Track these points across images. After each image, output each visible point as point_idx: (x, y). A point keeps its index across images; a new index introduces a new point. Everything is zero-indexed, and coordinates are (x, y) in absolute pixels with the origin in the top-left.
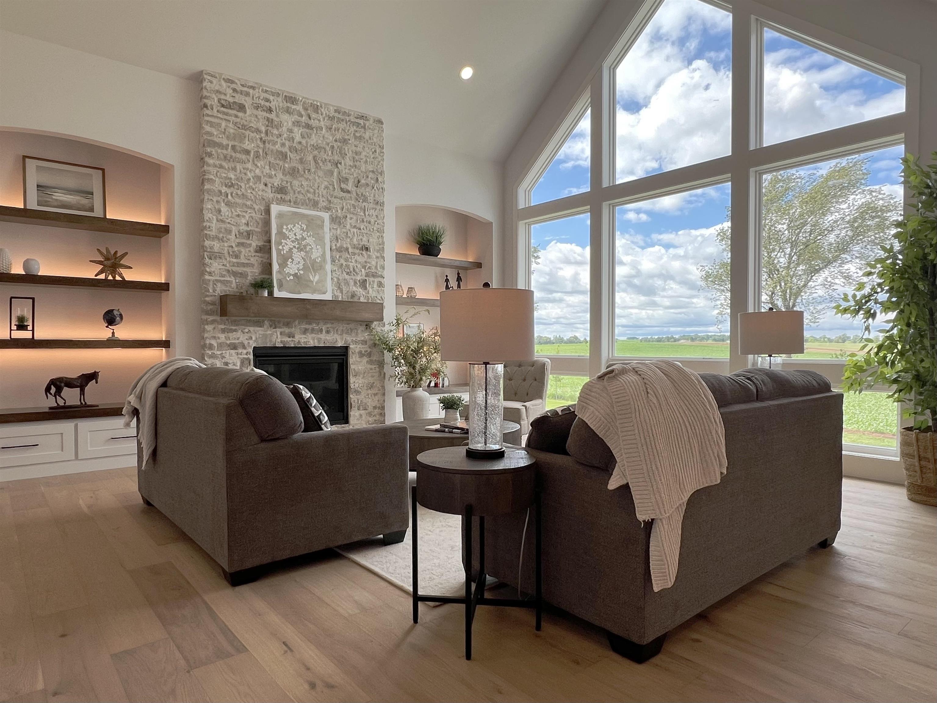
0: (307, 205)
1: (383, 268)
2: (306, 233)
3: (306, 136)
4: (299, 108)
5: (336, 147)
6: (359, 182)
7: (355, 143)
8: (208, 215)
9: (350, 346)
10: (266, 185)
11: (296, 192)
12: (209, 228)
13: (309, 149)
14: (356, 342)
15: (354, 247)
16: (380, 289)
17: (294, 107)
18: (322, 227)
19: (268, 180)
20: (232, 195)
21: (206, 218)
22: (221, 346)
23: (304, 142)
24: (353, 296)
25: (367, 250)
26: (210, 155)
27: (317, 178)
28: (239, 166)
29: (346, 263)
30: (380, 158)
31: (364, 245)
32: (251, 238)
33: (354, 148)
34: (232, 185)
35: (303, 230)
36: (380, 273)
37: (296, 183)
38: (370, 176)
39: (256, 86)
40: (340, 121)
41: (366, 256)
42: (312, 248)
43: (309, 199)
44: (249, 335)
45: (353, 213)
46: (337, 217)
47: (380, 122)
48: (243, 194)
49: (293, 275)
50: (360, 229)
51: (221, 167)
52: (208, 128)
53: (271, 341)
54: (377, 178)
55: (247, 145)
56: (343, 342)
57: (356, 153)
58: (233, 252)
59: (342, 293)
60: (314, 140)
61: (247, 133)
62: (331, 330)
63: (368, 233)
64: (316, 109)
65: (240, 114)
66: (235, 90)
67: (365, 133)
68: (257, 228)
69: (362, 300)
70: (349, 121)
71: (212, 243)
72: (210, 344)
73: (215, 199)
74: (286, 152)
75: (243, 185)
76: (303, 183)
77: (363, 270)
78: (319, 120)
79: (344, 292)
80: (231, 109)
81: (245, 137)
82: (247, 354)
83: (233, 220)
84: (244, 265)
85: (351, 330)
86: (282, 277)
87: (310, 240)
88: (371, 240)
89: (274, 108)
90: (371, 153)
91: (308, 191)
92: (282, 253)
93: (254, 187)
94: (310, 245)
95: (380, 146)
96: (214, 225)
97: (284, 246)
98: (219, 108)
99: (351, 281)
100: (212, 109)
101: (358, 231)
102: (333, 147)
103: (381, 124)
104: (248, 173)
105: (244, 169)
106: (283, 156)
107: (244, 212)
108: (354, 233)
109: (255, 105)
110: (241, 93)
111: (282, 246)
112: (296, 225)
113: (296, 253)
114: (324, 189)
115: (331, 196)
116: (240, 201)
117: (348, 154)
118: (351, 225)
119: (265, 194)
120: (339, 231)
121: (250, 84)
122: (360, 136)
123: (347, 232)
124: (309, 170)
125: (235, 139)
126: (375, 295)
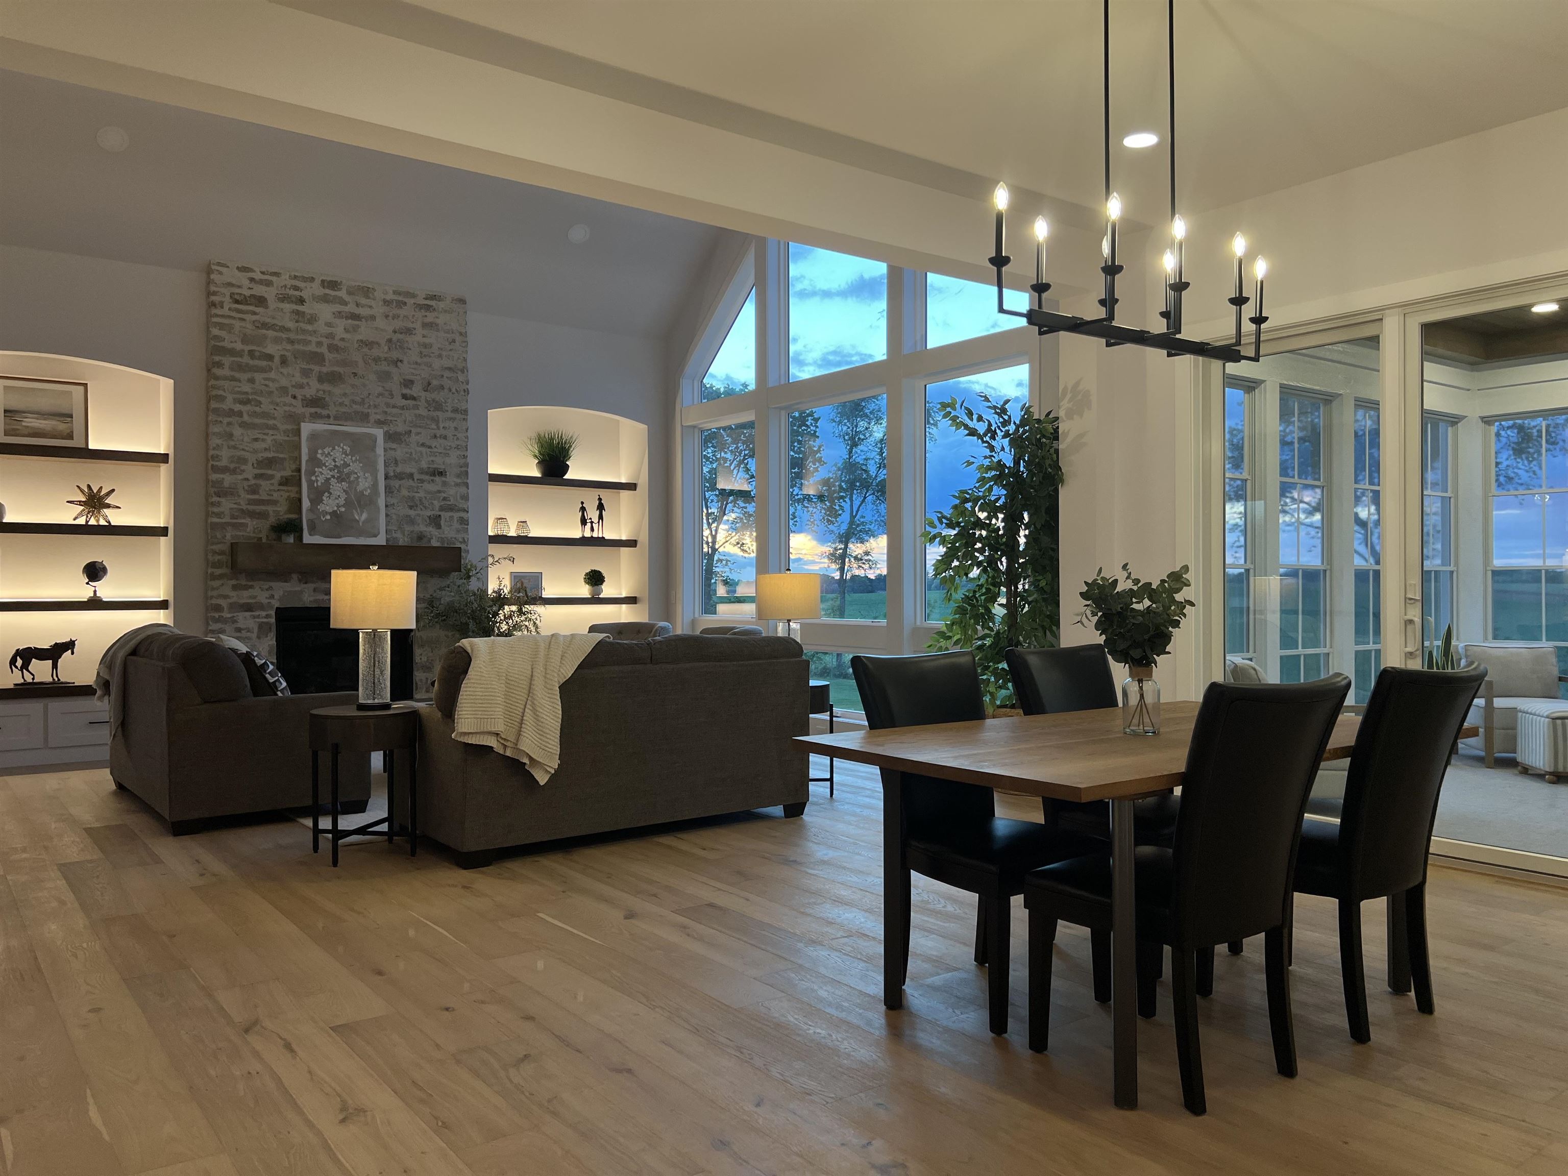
0: (353, 421)
1: (465, 498)
2: (350, 457)
3: (351, 329)
4: (344, 294)
5: (394, 339)
6: (429, 384)
7: (424, 332)
8: (215, 441)
10: (295, 397)
11: (337, 403)
12: (217, 457)
13: (356, 346)
16: (461, 527)
17: (334, 293)
18: (373, 448)
19: (299, 393)
20: (248, 413)
21: (213, 445)
22: (232, 607)
23: (348, 337)
24: (420, 537)
25: (442, 475)
26: (219, 365)
27: (367, 383)
28: (258, 377)
29: (409, 494)
30: (461, 349)
31: (437, 468)
32: (274, 467)
33: (421, 340)
34: (249, 401)
35: (345, 453)
36: (461, 506)
37: (337, 390)
38: (445, 376)
39: (281, 271)
40: (401, 304)
41: (439, 484)
42: (358, 477)
43: (355, 412)
44: (270, 592)
45: (420, 427)
46: (396, 433)
47: (462, 301)
48: (263, 412)
49: (330, 514)
50: (430, 447)
51: (235, 379)
52: (216, 332)
53: (300, 600)
54: (457, 379)
55: (271, 349)
57: (425, 346)
58: (249, 486)
59: (404, 535)
60: (365, 332)
61: (270, 333)
63: (444, 451)
64: (367, 292)
65: (260, 310)
66: (252, 280)
67: (438, 318)
68: (284, 453)
69: (435, 543)
70: (414, 303)
71: (222, 476)
72: (218, 605)
73: (226, 420)
74: (323, 354)
75: (263, 400)
76: (347, 392)
77: (435, 502)
78: (371, 307)
79: (406, 533)
80: (248, 304)
81: (266, 338)
82: (267, 616)
83: (249, 445)
84: (264, 502)
86: (315, 517)
87: (355, 467)
88: (447, 461)
89: (306, 297)
90: (447, 344)
91: (354, 402)
92: (315, 485)
93: (278, 401)
94: (356, 473)
95: (461, 334)
96: (223, 454)
97: (318, 476)
98: (231, 305)
99: (418, 517)
100: (222, 307)
101: (428, 450)
102: (390, 341)
103: (463, 304)
104: (271, 384)
105: (266, 379)
106: (318, 358)
107: (264, 434)
108: (421, 454)
109: (280, 296)
110: (261, 282)
111: (316, 477)
112: (336, 447)
113: (334, 485)
114: (378, 397)
115: (388, 406)
116: (258, 421)
117: (412, 348)
118: (417, 443)
119: (293, 410)
120: (400, 452)
121: (273, 270)
122: (431, 323)
123: (412, 453)
124: (356, 374)
125: (252, 342)
126: (455, 535)
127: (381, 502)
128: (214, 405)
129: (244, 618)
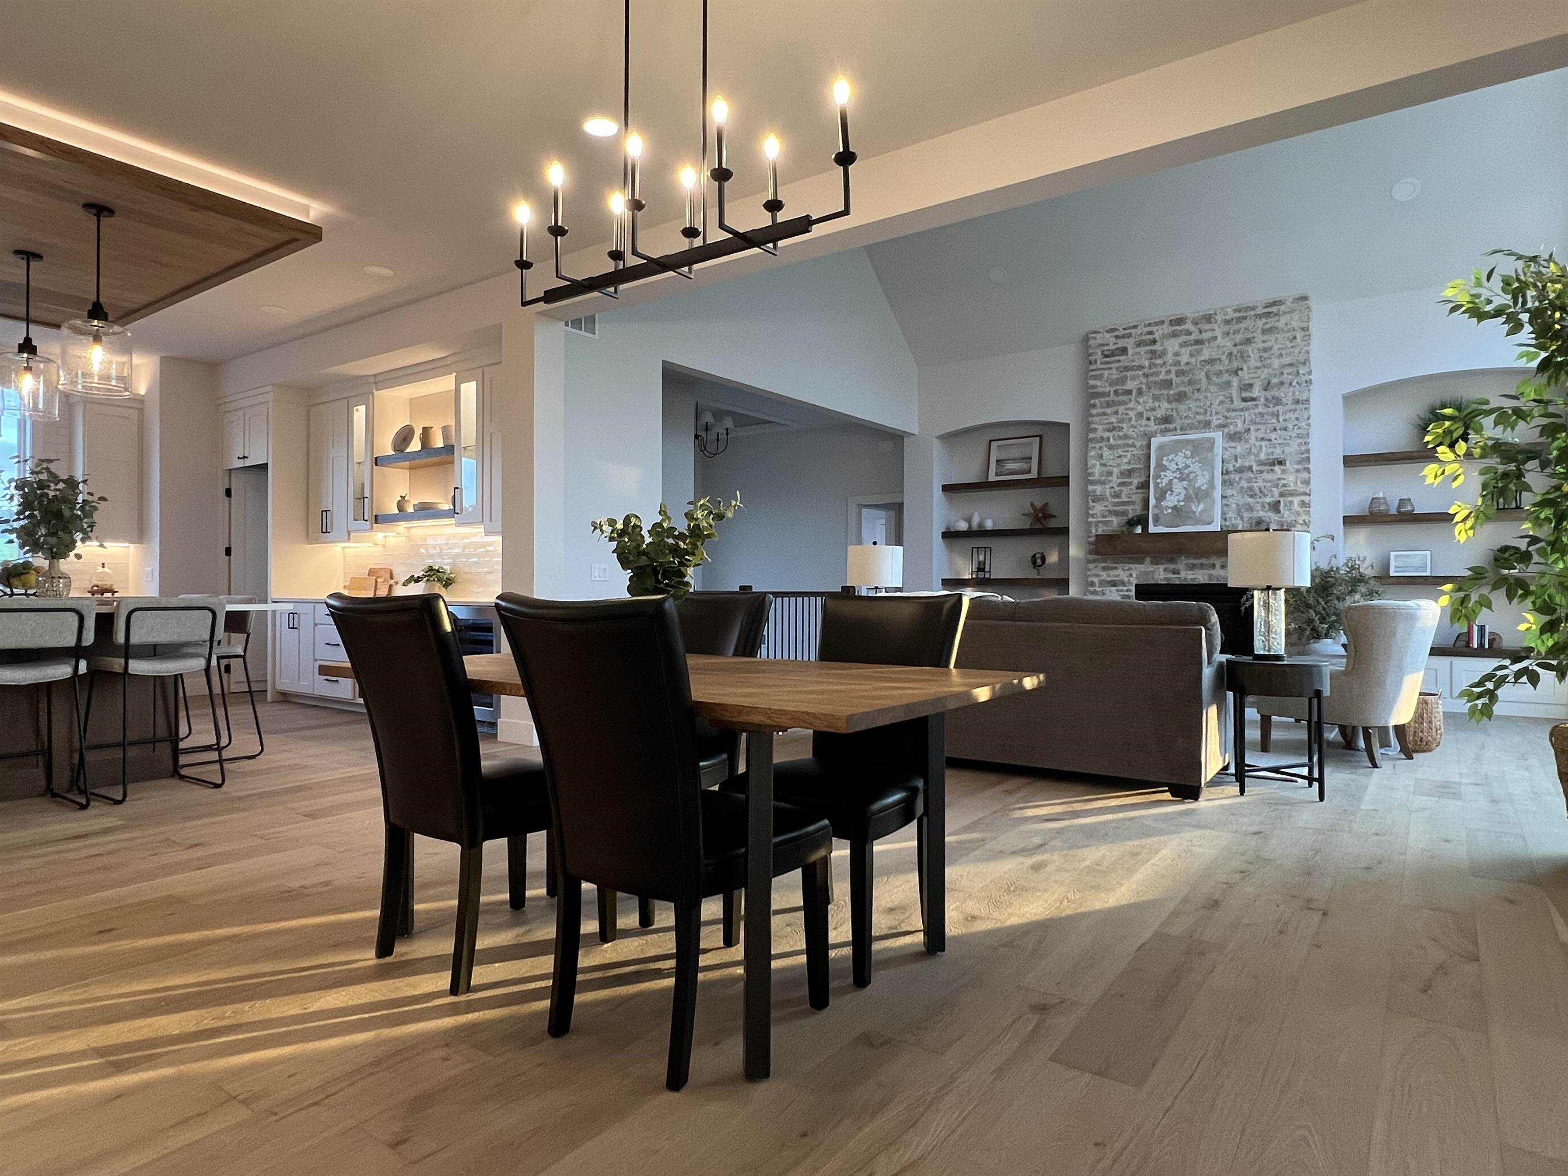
0: (1196, 429)
1: (1307, 482)
2: (1190, 460)
3: (1195, 353)
4: (1189, 326)
5: (1235, 352)
6: (1269, 383)
7: (1264, 338)
8: (1091, 462)
10: (1148, 419)
11: (1183, 417)
12: (1092, 474)
13: (1199, 366)
16: (1301, 510)
17: (1179, 328)
18: (1211, 448)
19: (1150, 414)
20: (1113, 438)
21: (1089, 465)
22: (1102, 583)
23: (1193, 360)
24: (1259, 522)
25: (1281, 464)
26: (1094, 406)
27: (1209, 395)
28: (1121, 409)
29: (1248, 485)
30: (1302, 344)
31: (1277, 458)
32: (1131, 476)
33: (1261, 345)
34: (1114, 429)
35: (1186, 457)
36: (1302, 490)
37: (1182, 407)
38: (1285, 372)
39: (1138, 323)
40: (1239, 320)
41: (1279, 472)
42: (1197, 475)
43: (1198, 422)
44: (1130, 572)
45: (1260, 423)
46: (1236, 433)
47: (1304, 298)
48: (1125, 435)
49: (1171, 508)
50: (1270, 440)
51: (1104, 414)
52: (1092, 382)
53: (1153, 578)
54: (1298, 372)
55: (1130, 385)
57: (1265, 350)
58: (1115, 492)
60: (1206, 354)
61: (1128, 374)
63: (1284, 442)
64: (1209, 318)
65: (1122, 358)
66: (1117, 337)
67: (1279, 321)
68: (1139, 464)
69: (1274, 527)
70: (1254, 315)
71: (1095, 487)
72: (1092, 582)
73: (1098, 445)
74: (1171, 380)
75: (1124, 425)
76: (1191, 406)
77: (1275, 490)
78: (1213, 330)
79: (1245, 520)
80: (1114, 356)
81: (1127, 378)
82: (1127, 591)
83: (1115, 461)
84: (1125, 503)
86: (1159, 511)
87: (1195, 467)
88: (1287, 450)
89: (1157, 338)
90: (1288, 342)
91: (1198, 413)
92: (1161, 486)
93: (1136, 424)
94: (1195, 473)
95: (1303, 329)
96: (1096, 471)
97: (1163, 479)
98: (1102, 360)
99: (1256, 505)
100: (1096, 363)
101: (1268, 443)
102: (1230, 354)
103: (1306, 300)
104: (1130, 412)
105: (1126, 409)
106: (1168, 384)
107: (1126, 451)
108: (1261, 447)
109: (1137, 343)
110: (1123, 337)
111: (1161, 479)
112: (1179, 453)
113: (1176, 484)
114: (1219, 405)
115: (1228, 410)
116: (1120, 442)
117: (1252, 355)
118: (1257, 438)
119: (1147, 429)
120: (1239, 449)
121: (1132, 325)
122: (1271, 328)
123: (1251, 448)
124: (1198, 390)
125: (1117, 383)
126: (1294, 519)
127: (1217, 494)
128: (1091, 436)
129: (1111, 591)
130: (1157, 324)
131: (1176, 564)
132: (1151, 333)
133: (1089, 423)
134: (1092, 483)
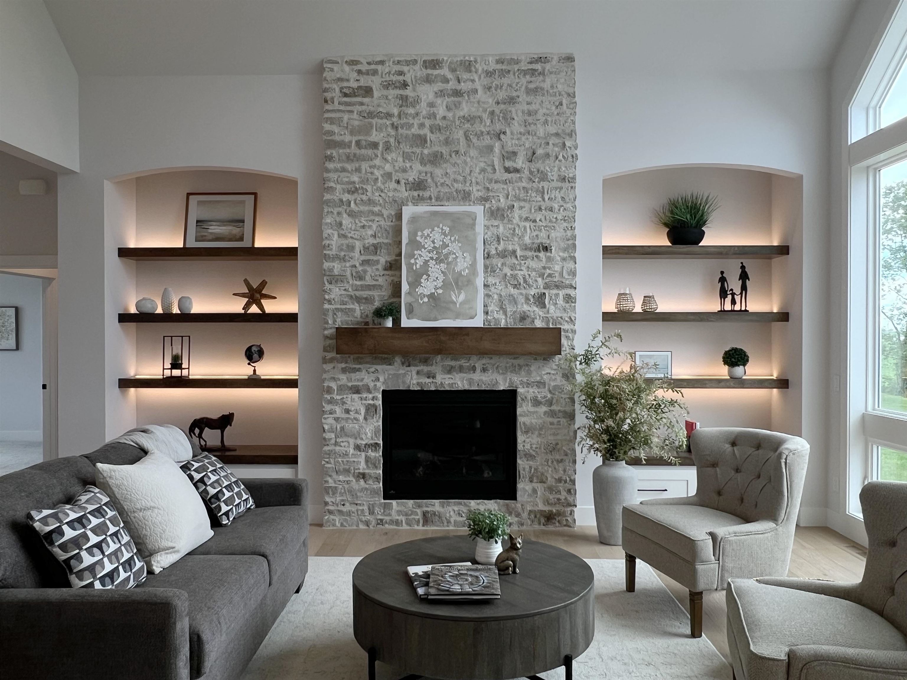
0: (454, 200)
1: (573, 273)
3: (453, 107)
4: (445, 71)
5: (497, 111)
6: (534, 154)
7: (528, 99)
8: (327, 231)
9: (518, 390)
10: (398, 182)
11: (439, 184)
12: (328, 247)
13: (457, 123)
14: (528, 385)
15: (526, 248)
16: (567, 305)
17: (436, 72)
18: (473, 226)
19: (400, 176)
20: (355, 202)
21: (325, 235)
22: (341, 389)
23: (450, 115)
24: (523, 318)
25: (547, 250)
26: (330, 158)
27: (469, 160)
28: (365, 166)
29: (512, 272)
30: (568, 112)
31: (542, 243)
32: (378, 253)
33: (526, 107)
34: (356, 190)
35: (444, 234)
36: (567, 282)
37: (438, 172)
38: (550, 143)
39: (385, 59)
40: (504, 73)
41: (544, 260)
42: (457, 257)
43: (457, 191)
44: (376, 375)
45: (524, 200)
46: (498, 209)
47: (570, 59)
48: (369, 200)
49: (428, 296)
50: (535, 221)
51: (344, 170)
52: (327, 127)
53: (404, 382)
54: (564, 144)
55: (375, 136)
56: (507, 385)
57: (530, 113)
58: (357, 272)
59: (506, 315)
60: (465, 109)
61: (374, 121)
62: (489, 366)
63: (550, 224)
64: (468, 66)
65: (366, 100)
66: (359, 72)
67: (544, 81)
68: (387, 239)
69: (539, 324)
70: (518, 70)
71: (332, 264)
72: (328, 387)
73: (335, 211)
74: (426, 135)
75: (369, 188)
76: (448, 171)
77: (540, 280)
78: (473, 81)
79: (509, 314)
80: (356, 96)
81: (372, 127)
82: (373, 399)
83: (357, 233)
84: (370, 288)
85: (520, 367)
86: (413, 300)
87: (454, 247)
88: (553, 234)
89: (409, 81)
90: (554, 108)
91: (455, 180)
92: (414, 268)
93: (383, 187)
94: (455, 254)
95: (569, 95)
96: (333, 243)
97: (417, 258)
98: (340, 99)
99: (521, 297)
100: (333, 102)
101: (532, 225)
102: (492, 113)
103: (572, 62)
104: (376, 171)
105: (370, 167)
106: (422, 140)
107: (370, 221)
108: (525, 228)
109: (385, 83)
110: (367, 73)
111: (415, 259)
112: (436, 229)
113: (433, 266)
114: (480, 173)
115: (490, 181)
116: (366, 208)
117: (516, 118)
118: (521, 218)
119: (397, 194)
120: (501, 229)
121: (378, 59)
122: (536, 88)
123: (515, 229)
124: (457, 152)
125: (359, 132)
126: (560, 315)
127: (480, 281)
128: (327, 197)
129: (352, 400)
130: (408, 63)
131: (432, 365)
132: (401, 73)
133: (324, 180)
134: (327, 258)
